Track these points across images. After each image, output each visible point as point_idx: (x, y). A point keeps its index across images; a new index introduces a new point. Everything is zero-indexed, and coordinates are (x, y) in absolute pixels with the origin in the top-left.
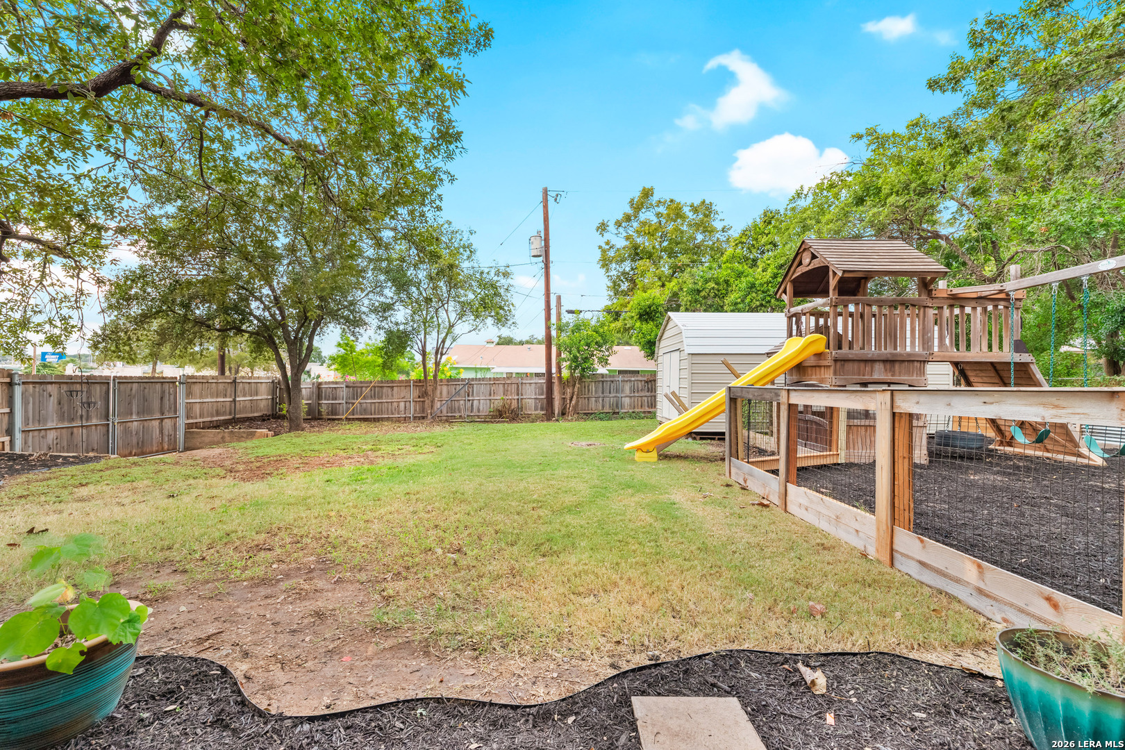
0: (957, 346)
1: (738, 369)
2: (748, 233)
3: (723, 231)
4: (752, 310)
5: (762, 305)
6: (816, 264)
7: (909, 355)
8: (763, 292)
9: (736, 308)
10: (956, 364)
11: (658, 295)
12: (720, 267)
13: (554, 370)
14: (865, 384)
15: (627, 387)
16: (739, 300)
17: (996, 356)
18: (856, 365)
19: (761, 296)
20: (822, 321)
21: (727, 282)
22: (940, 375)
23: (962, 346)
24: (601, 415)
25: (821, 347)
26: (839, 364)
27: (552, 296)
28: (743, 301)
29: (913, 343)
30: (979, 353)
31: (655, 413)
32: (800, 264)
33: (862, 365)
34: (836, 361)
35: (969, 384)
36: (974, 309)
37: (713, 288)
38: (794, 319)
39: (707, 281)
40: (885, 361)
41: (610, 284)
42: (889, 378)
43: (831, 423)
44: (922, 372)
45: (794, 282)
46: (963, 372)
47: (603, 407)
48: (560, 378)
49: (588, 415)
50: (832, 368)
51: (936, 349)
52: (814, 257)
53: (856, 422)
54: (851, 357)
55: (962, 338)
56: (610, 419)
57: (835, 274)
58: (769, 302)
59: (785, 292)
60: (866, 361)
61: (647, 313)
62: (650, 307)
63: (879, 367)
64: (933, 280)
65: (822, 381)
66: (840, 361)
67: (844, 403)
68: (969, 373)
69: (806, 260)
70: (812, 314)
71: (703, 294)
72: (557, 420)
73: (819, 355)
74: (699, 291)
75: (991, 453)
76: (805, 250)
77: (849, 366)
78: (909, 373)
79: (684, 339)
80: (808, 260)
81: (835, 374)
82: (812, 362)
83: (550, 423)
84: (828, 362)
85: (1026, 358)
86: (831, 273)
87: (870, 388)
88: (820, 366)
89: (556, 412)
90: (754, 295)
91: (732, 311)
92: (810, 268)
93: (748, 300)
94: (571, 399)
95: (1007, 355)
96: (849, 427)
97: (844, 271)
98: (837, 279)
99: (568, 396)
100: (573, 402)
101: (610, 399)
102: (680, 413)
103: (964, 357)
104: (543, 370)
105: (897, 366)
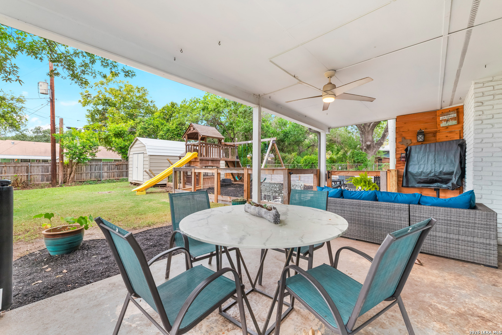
0: (226, 157)
1: (172, 161)
2: (164, 108)
3: (151, 102)
4: (168, 139)
5: (172, 137)
6: (194, 131)
7: (217, 159)
8: (172, 133)
9: (162, 138)
10: (226, 161)
11: (124, 126)
12: (154, 119)
13: (58, 157)
14: (206, 167)
15: (106, 168)
16: (164, 135)
17: (233, 160)
18: (205, 161)
19: (172, 134)
20: (195, 147)
21: (157, 126)
22: (222, 164)
23: (227, 157)
24: (91, 182)
25: (196, 156)
26: (201, 161)
27: (56, 118)
28: (165, 135)
29: (217, 156)
30: (230, 159)
31: (128, 179)
32: (190, 130)
33: (206, 161)
34: (200, 160)
35: (228, 167)
36: (229, 148)
37: (152, 128)
38: (188, 146)
39: (149, 125)
40: (211, 160)
41: (88, 114)
42: (212, 165)
43: (199, 178)
44: (219, 164)
45: (188, 135)
46: (227, 163)
47: (91, 178)
48: (63, 163)
49: (82, 182)
50: (199, 162)
51: (222, 157)
52: (194, 129)
53: (205, 177)
54: (204, 159)
55: (227, 155)
56: (96, 183)
57: (200, 135)
58: (175, 137)
59: (185, 137)
60: (207, 160)
61: (119, 134)
62: (121, 131)
63: (210, 162)
64: (221, 140)
65: (197, 165)
66: (201, 160)
67: (203, 171)
68: (228, 164)
69: (192, 129)
70: (193, 145)
71: (148, 129)
72: (61, 186)
73: (196, 158)
74: (146, 128)
75: (233, 184)
76: (191, 126)
77: (203, 162)
78: (217, 164)
79: (147, 149)
80: (192, 130)
81: (200, 164)
82: (194, 160)
83: (54, 188)
84: (198, 160)
85: (238, 160)
86: (199, 135)
87: (209, 168)
88: (196, 161)
89: (60, 182)
90: (169, 133)
91: (161, 139)
92: (193, 132)
93: (167, 135)
94: (70, 174)
95: (235, 159)
96: (203, 178)
97: (203, 135)
98: (200, 137)
99: (69, 172)
100: (72, 176)
101: (95, 173)
102: (151, 177)
103: (227, 160)
104: (49, 158)
105: (214, 162)
